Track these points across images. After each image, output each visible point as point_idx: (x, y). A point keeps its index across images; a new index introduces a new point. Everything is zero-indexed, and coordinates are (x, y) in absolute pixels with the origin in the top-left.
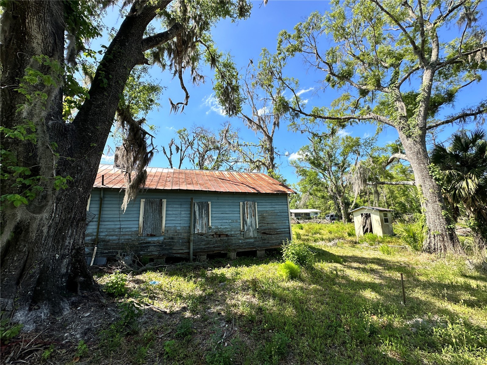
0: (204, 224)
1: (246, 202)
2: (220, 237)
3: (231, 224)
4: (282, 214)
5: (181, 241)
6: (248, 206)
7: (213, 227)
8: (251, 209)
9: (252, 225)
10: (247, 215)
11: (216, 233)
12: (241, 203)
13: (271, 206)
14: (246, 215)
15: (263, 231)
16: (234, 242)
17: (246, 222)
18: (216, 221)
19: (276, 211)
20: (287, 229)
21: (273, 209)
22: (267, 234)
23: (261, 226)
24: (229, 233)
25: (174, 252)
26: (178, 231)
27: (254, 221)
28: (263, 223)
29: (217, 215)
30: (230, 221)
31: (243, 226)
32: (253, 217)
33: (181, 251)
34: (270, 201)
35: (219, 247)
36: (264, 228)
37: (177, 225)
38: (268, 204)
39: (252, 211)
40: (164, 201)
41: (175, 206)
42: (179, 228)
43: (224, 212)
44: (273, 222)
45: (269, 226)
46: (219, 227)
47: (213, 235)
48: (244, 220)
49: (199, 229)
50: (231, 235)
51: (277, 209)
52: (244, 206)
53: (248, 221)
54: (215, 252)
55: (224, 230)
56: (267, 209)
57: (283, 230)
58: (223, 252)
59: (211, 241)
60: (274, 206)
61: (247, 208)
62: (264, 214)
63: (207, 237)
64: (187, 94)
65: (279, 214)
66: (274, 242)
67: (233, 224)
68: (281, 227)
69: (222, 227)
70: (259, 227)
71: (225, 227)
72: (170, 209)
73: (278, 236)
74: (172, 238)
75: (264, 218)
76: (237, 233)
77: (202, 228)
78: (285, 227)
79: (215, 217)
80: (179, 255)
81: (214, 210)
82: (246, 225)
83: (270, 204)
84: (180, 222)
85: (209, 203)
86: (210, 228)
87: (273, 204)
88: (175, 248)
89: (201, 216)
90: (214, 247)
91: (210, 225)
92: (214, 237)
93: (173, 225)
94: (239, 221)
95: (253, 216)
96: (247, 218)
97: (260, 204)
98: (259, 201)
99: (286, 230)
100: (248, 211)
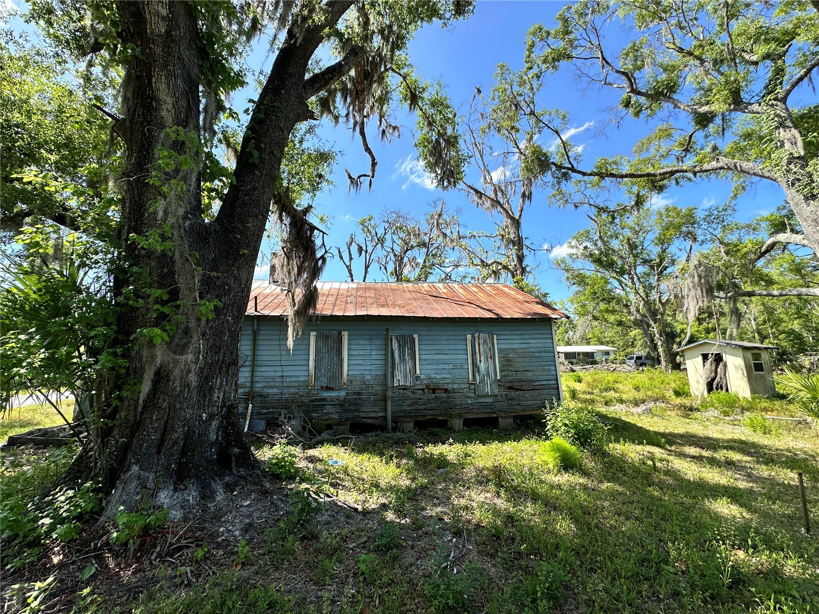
0: (408, 371)
1: (476, 335)
2: (434, 392)
3: (452, 372)
4: (543, 354)
5: (372, 399)
6: (482, 341)
7: (422, 377)
8: (486, 346)
9: (488, 374)
10: (480, 357)
11: (428, 387)
12: (469, 337)
13: (522, 341)
14: (478, 355)
15: (508, 385)
16: (458, 401)
17: (478, 368)
18: (427, 367)
19: (531, 350)
20: (553, 382)
21: (525, 346)
22: (517, 389)
23: (505, 376)
24: (450, 387)
25: (363, 415)
26: (367, 383)
27: (493, 367)
28: (508, 370)
29: (429, 357)
30: (451, 366)
31: (474, 376)
32: (490, 360)
33: (373, 415)
34: (520, 332)
35: (434, 410)
36: (510, 378)
37: (365, 372)
38: (515, 337)
39: (487, 350)
40: (345, 334)
41: (361, 342)
42: (369, 377)
43: (440, 352)
44: (527, 369)
45: (520, 376)
46: (433, 376)
47: (423, 390)
48: (474, 365)
49: (400, 379)
50: (454, 390)
51: (534, 345)
52: (474, 340)
53: (482, 366)
54: (427, 417)
55: (441, 382)
56: (516, 346)
57: (546, 382)
58: (440, 418)
59: (420, 399)
60: (527, 341)
61: (479, 345)
62: (511, 355)
63: (413, 393)
64: (373, 159)
65: (537, 354)
66: (529, 403)
67: (456, 371)
68: (541, 378)
69: (438, 376)
70: (502, 376)
71: (442, 376)
72: (354, 347)
73: (536, 393)
74: (359, 394)
75: (509, 361)
76: (463, 386)
77: (405, 377)
78: (549, 377)
79: (425, 360)
80: (370, 421)
81: (423, 347)
82: (479, 374)
83: (520, 337)
84: (369, 368)
85: (415, 336)
86: (418, 378)
87: (526, 337)
88: (363, 409)
89: (402, 359)
90: (425, 409)
91: (418, 372)
92: (425, 393)
93: (360, 372)
94: (466, 367)
95: (491, 358)
96: (480, 361)
97: (502, 337)
98: (500, 333)
99: (550, 382)
100: (481, 349)
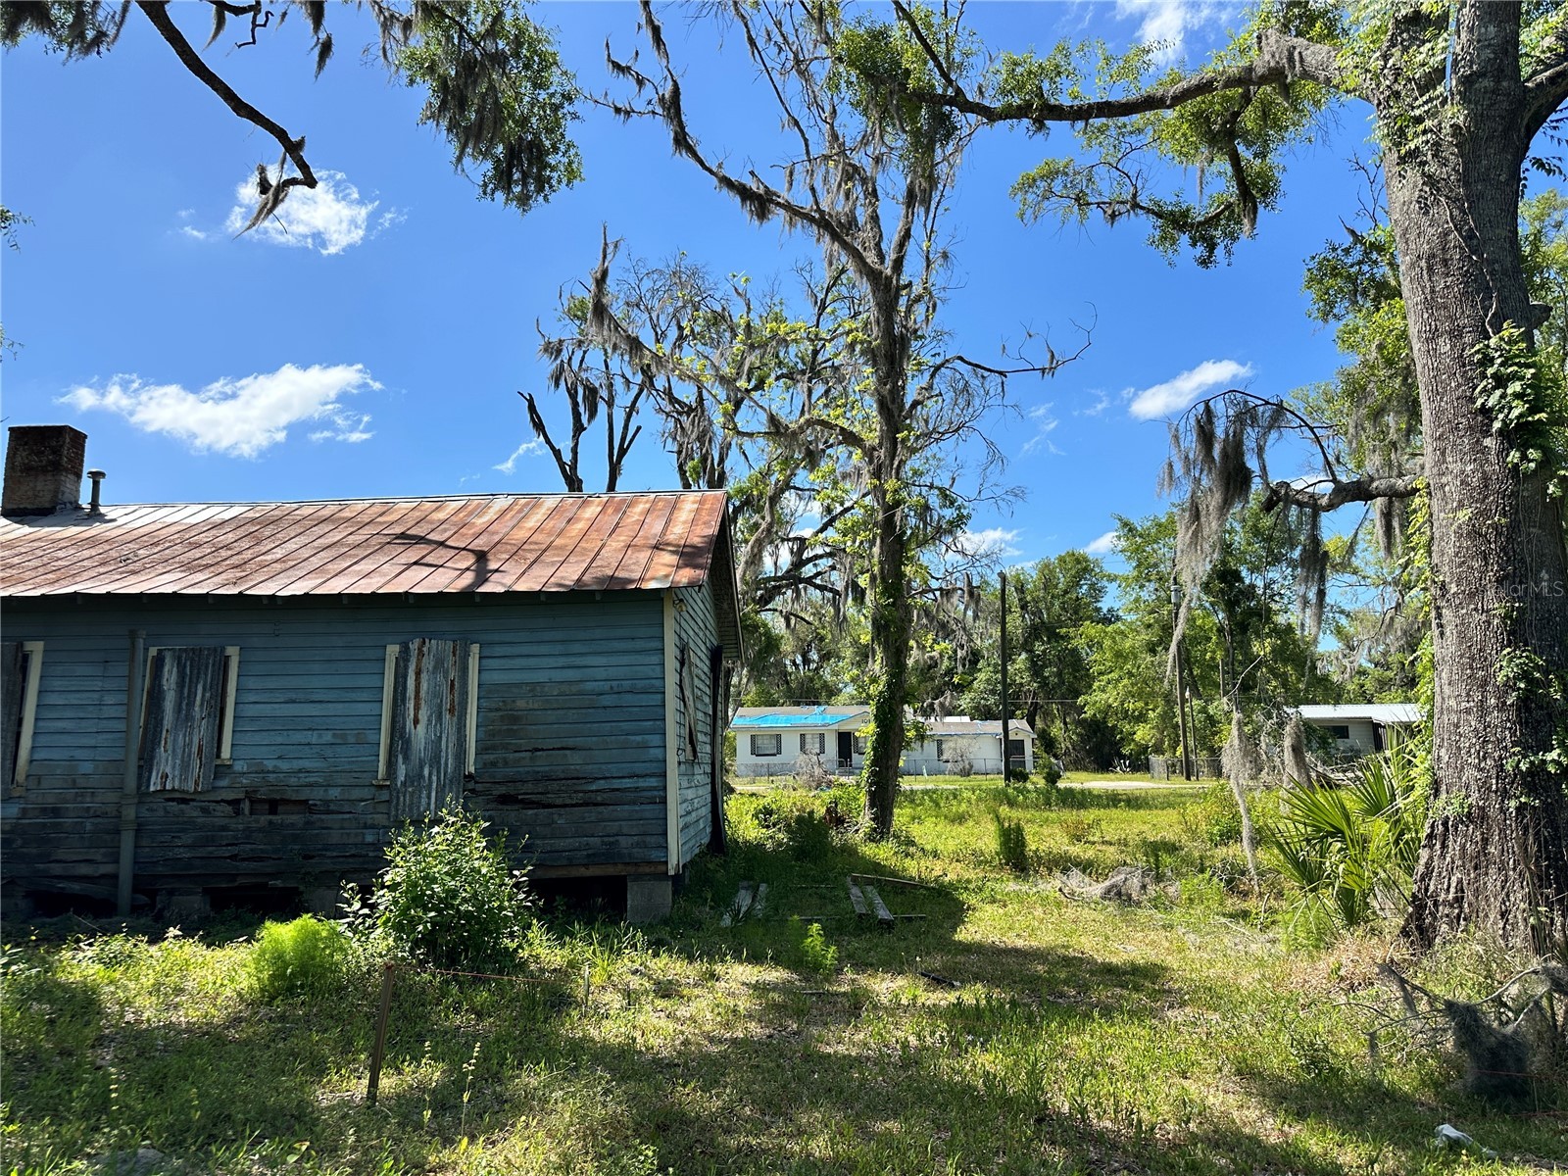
0: (195, 749)
1: (414, 646)
2: (273, 811)
3: (329, 752)
4: (629, 699)
5: (89, 827)
6: (428, 663)
7: (239, 766)
8: (440, 678)
9: (435, 760)
10: (417, 708)
11: (251, 795)
12: (393, 650)
13: (562, 661)
14: (411, 705)
15: (502, 790)
16: (335, 837)
17: (407, 742)
18: (258, 738)
19: (589, 686)
20: (653, 782)
21: (570, 674)
22: (529, 804)
23: (494, 764)
24: (316, 795)
25: (57, 869)
26: (81, 782)
27: (453, 739)
28: (505, 747)
29: (267, 709)
30: (328, 737)
31: (391, 764)
32: (447, 717)
33: (84, 870)
34: (559, 635)
35: (261, 859)
36: (510, 771)
37: (79, 754)
38: (544, 649)
39: (446, 690)
40: (36, 649)
41: (81, 670)
42: (87, 768)
43: (301, 696)
44: (571, 742)
45: (542, 764)
46: (270, 765)
47: (235, 803)
48: (398, 731)
49: (168, 771)
50: (327, 807)
51: (601, 673)
52: (407, 661)
53: (420, 735)
54: (241, 881)
55: (293, 781)
56: (541, 677)
57: (627, 783)
58: (279, 883)
59: (224, 828)
60: (579, 661)
61: (418, 674)
62: (521, 704)
63: (205, 811)
65: (607, 700)
66: (562, 844)
67: (339, 749)
68: (614, 770)
69: (284, 766)
70: (484, 766)
71: (297, 765)
72: (57, 684)
73: (591, 814)
74: (56, 812)
75: (515, 720)
76: (356, 794)
77: (185, 767)
78: (639, 768)
79: (253, 719)
80: (76, 887)
81: (251, 683)
82: (406, 758)
83: (559, 648)
84: (92, 742)
85: (233, 652)
86: (221, 770)
87: (577, 648)
88: (61, 854)
89: (184, 714)
90: (233, 857)
91: (226, 753)
92: (238, 812)
93: (66, 754)
94: (371, 737)
95: (451, 711)
96: (416, 722)
97: (499, 650)
98: (496, 637)
99: (642, 783)
100: (424, 684)
